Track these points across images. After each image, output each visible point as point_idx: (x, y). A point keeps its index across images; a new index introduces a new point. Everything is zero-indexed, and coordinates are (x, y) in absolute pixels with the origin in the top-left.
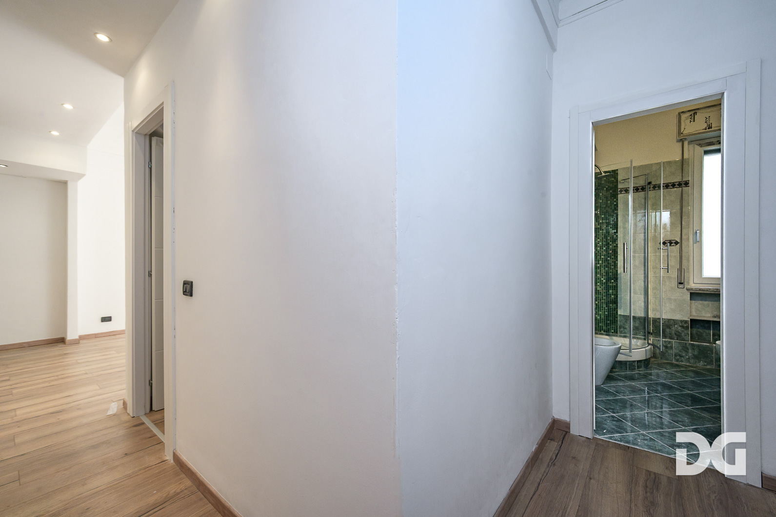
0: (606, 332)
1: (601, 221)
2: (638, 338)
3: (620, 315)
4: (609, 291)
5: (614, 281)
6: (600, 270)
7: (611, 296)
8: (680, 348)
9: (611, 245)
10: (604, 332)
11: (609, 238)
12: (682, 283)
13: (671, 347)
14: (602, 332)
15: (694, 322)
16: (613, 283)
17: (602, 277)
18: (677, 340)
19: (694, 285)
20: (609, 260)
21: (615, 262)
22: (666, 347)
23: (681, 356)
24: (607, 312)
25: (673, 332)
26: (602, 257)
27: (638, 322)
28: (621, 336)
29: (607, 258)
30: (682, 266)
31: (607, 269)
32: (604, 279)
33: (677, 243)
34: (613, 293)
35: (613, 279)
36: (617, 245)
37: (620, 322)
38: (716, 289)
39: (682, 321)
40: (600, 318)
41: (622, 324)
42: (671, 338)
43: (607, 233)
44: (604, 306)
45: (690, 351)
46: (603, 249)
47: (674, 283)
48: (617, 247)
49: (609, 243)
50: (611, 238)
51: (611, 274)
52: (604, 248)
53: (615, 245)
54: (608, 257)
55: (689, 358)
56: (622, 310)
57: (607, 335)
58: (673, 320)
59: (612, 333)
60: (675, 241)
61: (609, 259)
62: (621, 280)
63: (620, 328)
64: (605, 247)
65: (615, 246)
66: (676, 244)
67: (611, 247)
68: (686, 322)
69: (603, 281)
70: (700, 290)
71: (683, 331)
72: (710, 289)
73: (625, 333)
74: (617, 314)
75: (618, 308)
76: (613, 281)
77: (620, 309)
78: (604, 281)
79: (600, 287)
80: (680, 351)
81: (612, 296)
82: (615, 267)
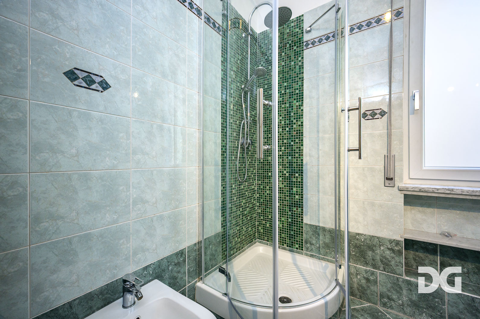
0: (290, 247)
1: (283, 92)
2: (328, 261)
3: (306, 224)
4: (292, 189)
5: (299, 175)
6: (283, 160)
7: (295, 197)
8: (389, 285)
9: (295, 124)
10: (287, 246)
11: (292, 114)
12: (392, 179)
13: (375, 282)
14: (285, 246)
15: (410, 244)
16: (297, 177)
17: (285, 170)
18: (384, 270)
19: (409, 181)
20: (292, 145)
21: (300, 148)
22: (368, 280)
23: (390, 299)
24: (290, 218)
25: (378, 258)
26: (285, 141)
27: (328, 236)
28: (307, 255)
29: (290, 143)
30: (390, 151)
31: (290, 158)
32: (287, 172)
33: (383, 114)
34: (297, 192)
35: (297, 173)
36: (302, 123)
37: (306, 234)
38: (449, 190)
39: (391, 241)
40: (283, 226)
41: (308, 237)
42: (375, 266)
43: (290, 107)
44: (287, 209)
45: (405, 292)
46: (285, 129)
47: (380, 178)
48: (302, 125)
49: (292, 121)
50: (294, 114)
51: (295, 165)
52: (287, 129)
53: (299, 123)
54: (292, 141)
55: (403, 305)
56: (308, 217)
57: (290, 251)
58: (378, 238)
59: (297, 248)
60: (379, 111)
61: (292, 143)
62: (306, 174)
63: (306, 243)
64: (288, 127)
65: (299, 125)
66: (382, 116)
67: (295, 126)
68: (398, 243)
69: (285, 174)
70: (420, 191)
71: (393, 258)
72: (438, 189)
73: (312, 250)
74: (302, 222)
75: (304, 214)
76: (297, 175)
77: (306, 215)
78: (287, 175)
79: (283, 184)
80: (389, 291)
81: (297, 197)
82: (299, 155)
